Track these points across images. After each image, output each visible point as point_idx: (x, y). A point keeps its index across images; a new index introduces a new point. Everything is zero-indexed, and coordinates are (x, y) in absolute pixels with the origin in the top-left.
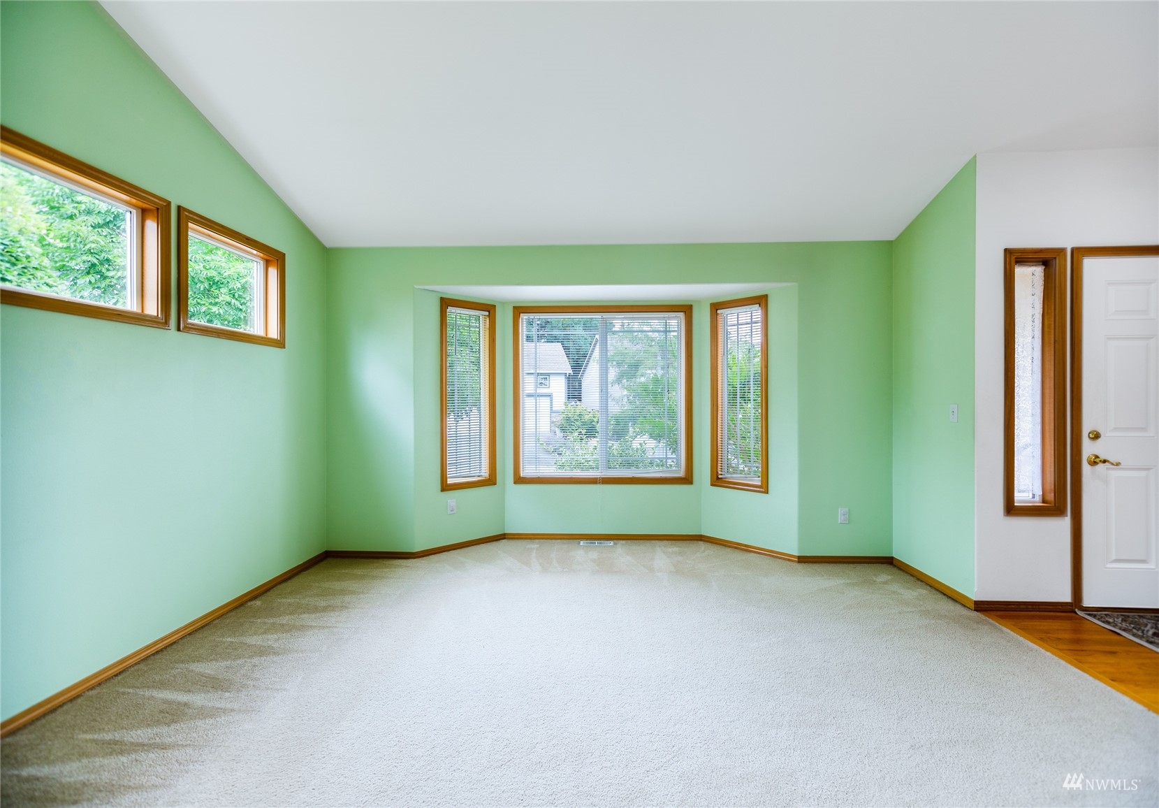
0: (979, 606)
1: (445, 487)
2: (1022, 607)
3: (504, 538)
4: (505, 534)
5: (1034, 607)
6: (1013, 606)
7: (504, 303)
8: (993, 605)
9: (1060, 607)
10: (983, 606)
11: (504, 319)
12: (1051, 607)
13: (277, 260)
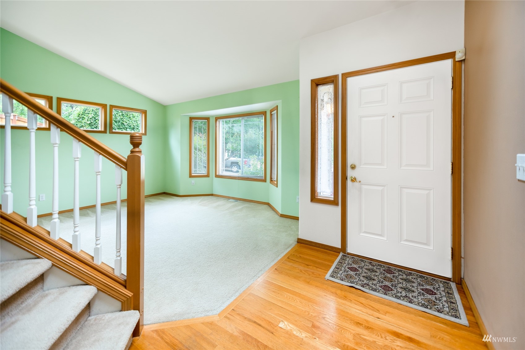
0: (299, 240)
1: (191, 176)
2: (317, 245)
3: (212, 195)
4: (213, 194)
5: (323, 246)
6: (313, 244)
7: (213, 116)
8: (305, 241)
9: (335, 249)
10: (300, 241)
11: (212, 121)
12: (330, 249)
13: (145, 112)
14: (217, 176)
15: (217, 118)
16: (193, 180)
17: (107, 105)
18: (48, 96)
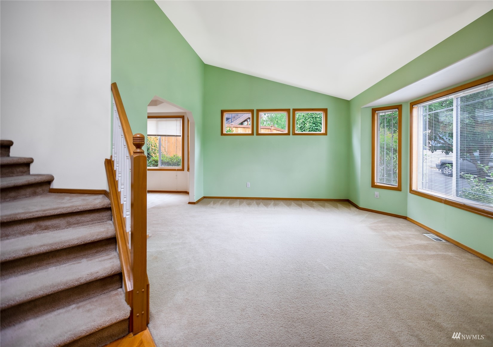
1: (373, 186)
3: (406, 219)
4: (406, 217)
7: (406, 102)
13: (325, 111)
14: (412, 191)
15: (414, 103)
16: (377, 192)
17: (290, 109)
18: (251, 110)
